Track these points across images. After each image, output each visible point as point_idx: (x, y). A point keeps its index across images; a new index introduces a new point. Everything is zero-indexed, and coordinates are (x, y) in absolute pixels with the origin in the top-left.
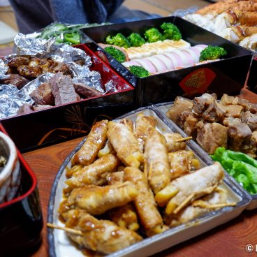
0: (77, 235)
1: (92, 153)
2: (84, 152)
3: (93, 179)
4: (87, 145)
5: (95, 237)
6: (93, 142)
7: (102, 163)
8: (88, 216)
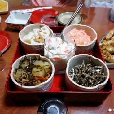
0: (105, 57)
1: (110, 37)
2: (107, 36)
3: (109, 44)
4: (108, 35)
5: (110, 58)
6: (110, 34)
7: (113, 41)
8: (108, 53)
